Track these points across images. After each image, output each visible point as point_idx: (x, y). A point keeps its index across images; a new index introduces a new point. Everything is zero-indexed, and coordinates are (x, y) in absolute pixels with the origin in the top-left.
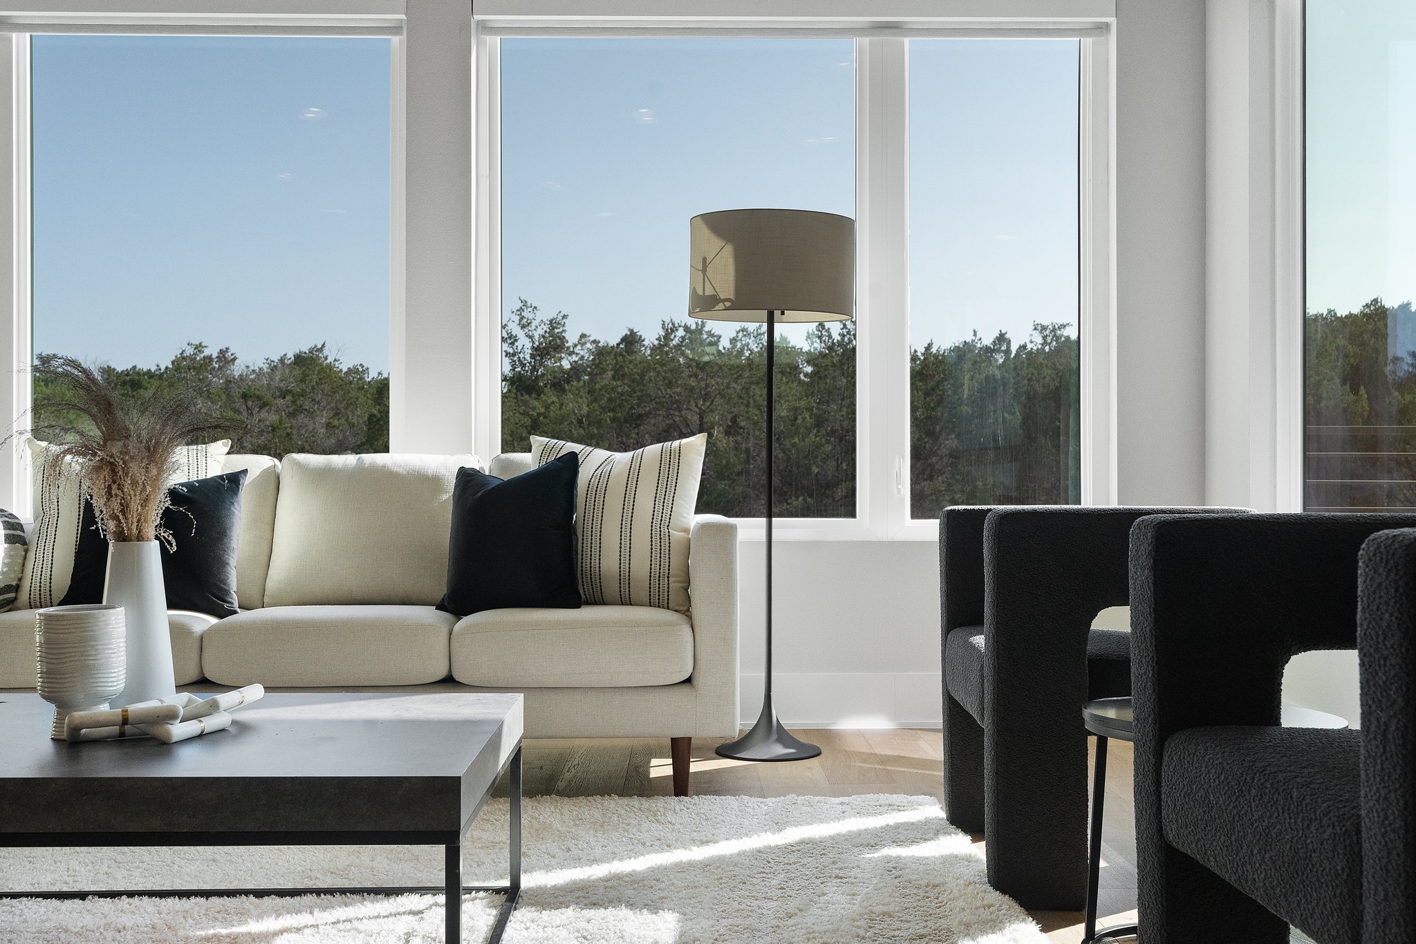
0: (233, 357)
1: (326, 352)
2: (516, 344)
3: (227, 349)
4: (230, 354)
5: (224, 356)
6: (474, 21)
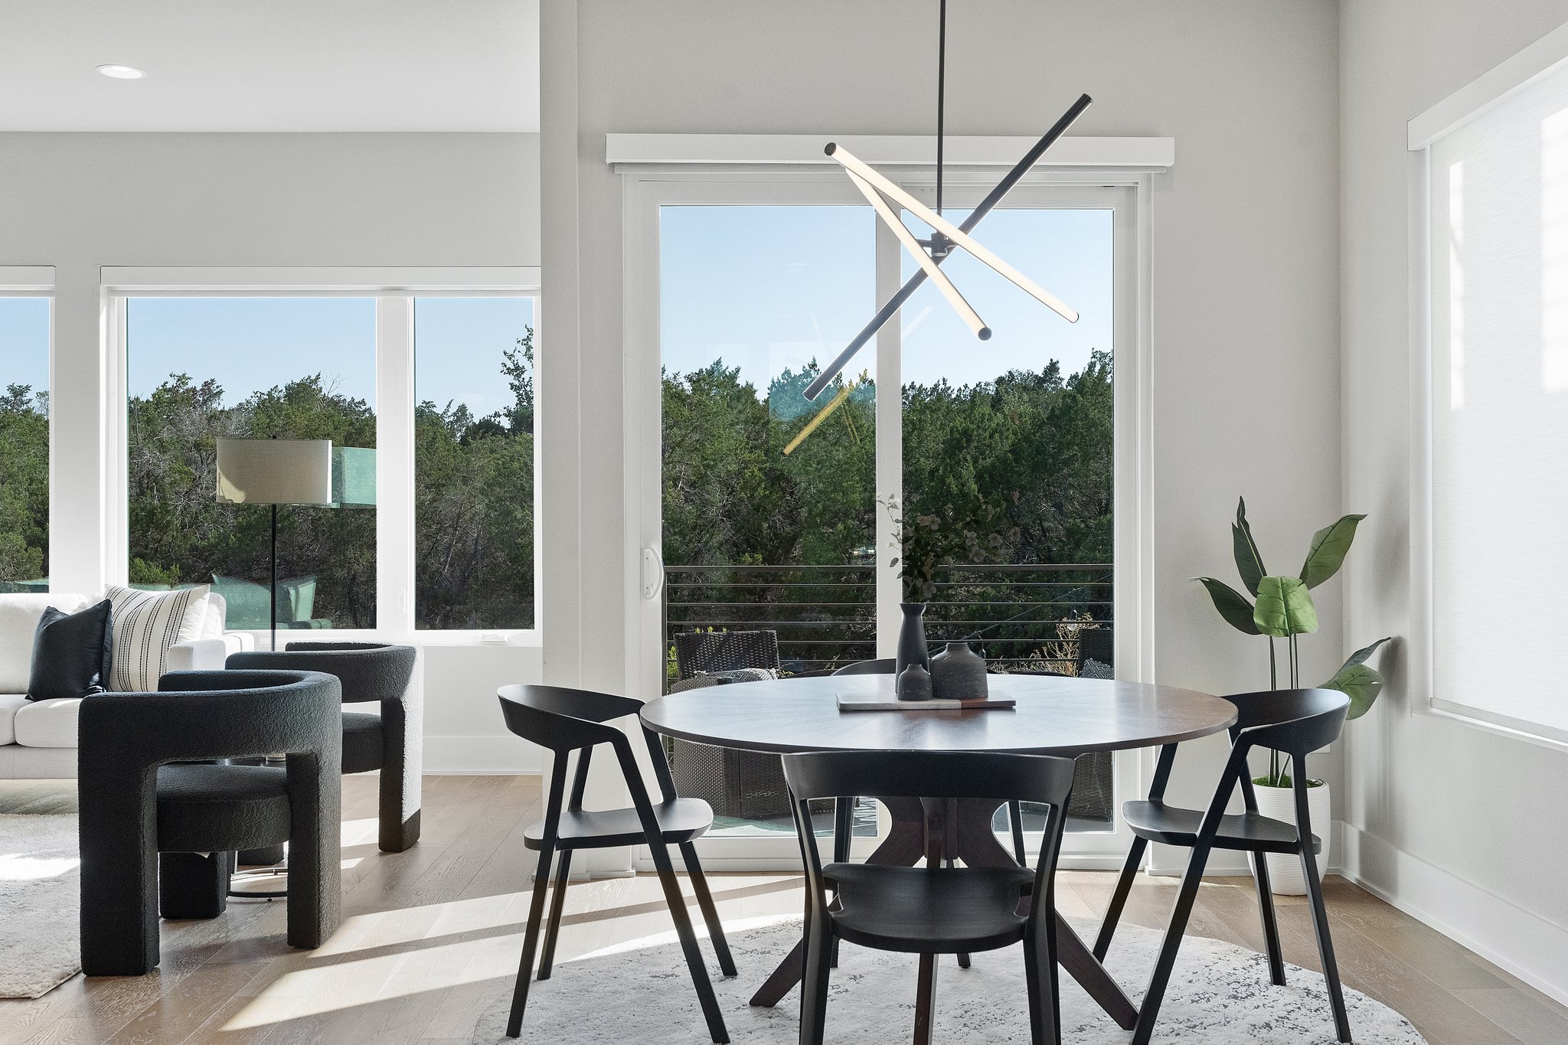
0: (218, 390)
1: (320, 384)
2: (523, 376)
3: (213, 380)
4: (215, 386)
5: (209, 388)
6: (103, 288)
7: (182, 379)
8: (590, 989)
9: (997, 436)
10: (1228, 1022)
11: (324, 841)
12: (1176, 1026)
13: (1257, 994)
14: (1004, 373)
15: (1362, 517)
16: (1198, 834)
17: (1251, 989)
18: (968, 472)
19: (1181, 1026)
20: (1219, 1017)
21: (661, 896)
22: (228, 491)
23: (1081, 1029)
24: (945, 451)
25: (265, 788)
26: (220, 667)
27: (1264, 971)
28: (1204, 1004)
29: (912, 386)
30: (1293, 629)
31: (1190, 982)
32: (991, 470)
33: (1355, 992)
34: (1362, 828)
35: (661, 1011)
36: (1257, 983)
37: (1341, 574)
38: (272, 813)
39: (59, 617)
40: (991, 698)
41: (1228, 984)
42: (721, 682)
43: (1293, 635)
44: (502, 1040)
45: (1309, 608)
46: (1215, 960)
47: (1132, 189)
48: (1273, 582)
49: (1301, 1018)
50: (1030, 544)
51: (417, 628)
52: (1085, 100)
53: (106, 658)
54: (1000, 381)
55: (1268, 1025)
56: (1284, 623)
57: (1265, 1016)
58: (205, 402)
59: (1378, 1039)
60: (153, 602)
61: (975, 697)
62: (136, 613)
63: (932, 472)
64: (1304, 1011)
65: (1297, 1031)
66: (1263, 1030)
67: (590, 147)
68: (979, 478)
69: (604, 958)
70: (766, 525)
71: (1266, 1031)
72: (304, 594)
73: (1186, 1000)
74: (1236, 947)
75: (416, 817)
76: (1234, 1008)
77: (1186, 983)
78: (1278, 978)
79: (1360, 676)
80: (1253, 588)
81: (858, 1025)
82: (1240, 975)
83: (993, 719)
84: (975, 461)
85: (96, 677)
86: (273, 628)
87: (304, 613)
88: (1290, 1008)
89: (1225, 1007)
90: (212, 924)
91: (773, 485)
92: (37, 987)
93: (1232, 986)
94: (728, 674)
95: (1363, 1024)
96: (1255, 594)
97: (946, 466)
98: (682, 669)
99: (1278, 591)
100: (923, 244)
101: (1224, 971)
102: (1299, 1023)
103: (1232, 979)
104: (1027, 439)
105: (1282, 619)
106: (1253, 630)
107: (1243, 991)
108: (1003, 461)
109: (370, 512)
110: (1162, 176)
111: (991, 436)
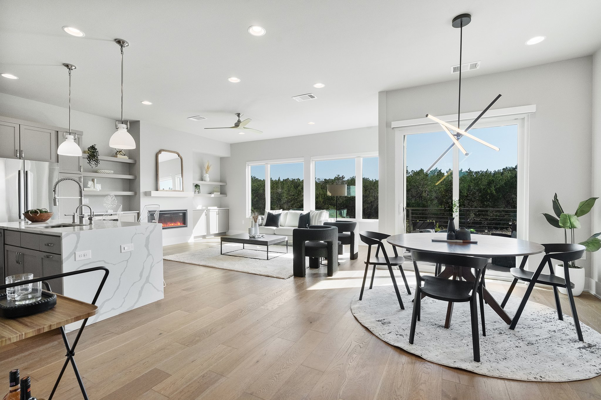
4: (344, 176)
6: (311, 160)
7: (339, 175)
8: (379, 292)
9: (500, 181)
10: (541, 328)
11: (333, 257)
12: (524, 326)
13: (553, 321)
14: (505, 167)
15: (597, 198)
16: (531, 279)
17: (551, 320)
18: (493, 189)
19: (526, 326)
20: (538, 326)
21: (401, 275)
22: (329, 194)
23: (495, 322)
24: (487, 184)
25: (322, 246)
26: (322, 225)
27: (556, 316)
28: (535, 322)
29: (481, 171)
30: (572, 227)
31: (532, 315)
32: (499, 188)
33: (588, 326)
34: (597, 281)
35: (392, 300)
36: (553, 318)
37: (591, 213)
38: (324, 252)
39: (302, 215)
40: (471, 241)
41: (544, 317)
42: (420, 232)
43: (572, 229)
44: (358, 300)
45: (577, 222)
46: (541, 310)
47: (523, 119)
48: (566, 215)
49: (567, 331)
50: (509, 204)
51: (363, 218)
52: (500, 96)
53: (309, 222)
54: (504, 169)
55: (555, 331)
56: (569, 225)
57: (554, 328)
58: (342, 179)
59: (593, 342)
60: (316, 213)
61: (467, 240)
62: (314, 214)
63: (484, 189)
64: (568, 329)
65: (564, 335)
66: (553, 332)
67: (388, 125)
68: (496, 190)
69: (384, 286)
70: (444, 200)
71: (554, 333)
72: (345, 212)
73: (529, 319)
74: (549, 307)
75: (357, 253)
76: (544, 324)
77: (530, 315)
78: (561, 318)
79: (595, 240)
80: (559, 216)
81: (436, 311)
82: (548, 315)
83: (472, 246)
84: (495, 186)
85: (307, 225)
86: (337, 218)
87: (345, 215)
88: (563, 327)
89: (542, 323)
90: (317, 269)
91: (446, 192)
92: (286, 277)
93: (545, 318)
94: (422, 230)
95: (589, 337)
96: (559, 218)
97: (487, 188)
98: (413, 229)
99: (567, 217)
100: (454, 135)
101: (543, 313)
102: (566, 332)
103: (545, 316)
104: (509, 181)
105: (569, 224)
106: (559, 227)
107: (548, 320)
108: (502, 186)
109: (355, 197)
110: (533, 114)
111: (499, 181)
